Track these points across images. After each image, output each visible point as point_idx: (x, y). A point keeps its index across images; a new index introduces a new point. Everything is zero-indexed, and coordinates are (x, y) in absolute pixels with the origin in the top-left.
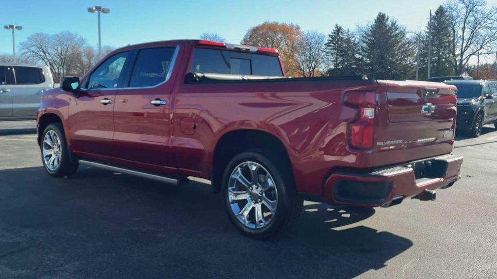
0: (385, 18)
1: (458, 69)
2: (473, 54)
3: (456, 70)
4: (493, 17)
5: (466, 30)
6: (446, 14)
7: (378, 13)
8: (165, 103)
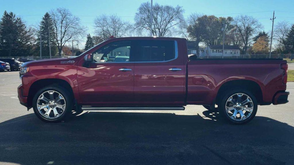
0: (13, 15)
1: (60, 48)
2: (67, 41)
3: (59, 48)
4: (75, 23)
5: (62, 28)
6: (50, 17)
7: (5, 11)
8: (181, 69)
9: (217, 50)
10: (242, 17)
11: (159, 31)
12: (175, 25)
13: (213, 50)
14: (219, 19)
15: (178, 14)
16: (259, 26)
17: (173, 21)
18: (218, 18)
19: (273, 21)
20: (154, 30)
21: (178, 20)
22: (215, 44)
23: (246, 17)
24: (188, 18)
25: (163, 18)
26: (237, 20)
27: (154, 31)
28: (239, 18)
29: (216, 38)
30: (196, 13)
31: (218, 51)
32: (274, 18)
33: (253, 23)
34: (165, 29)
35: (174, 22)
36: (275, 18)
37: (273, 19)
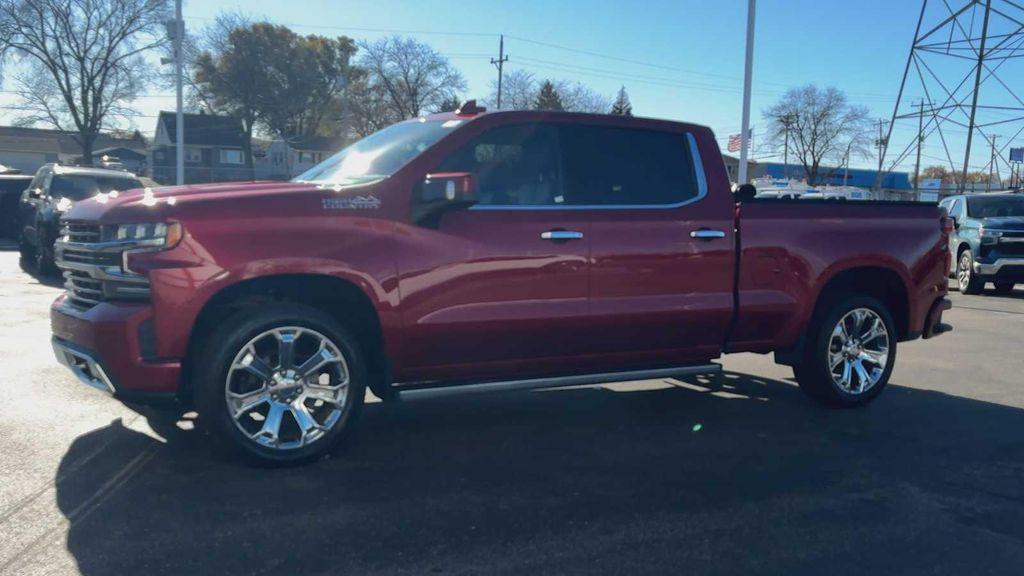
8: (722, 234)
9: (313, 155)
10: (396, 42)
11: (83, 69)
12: (149, 47)
13: (301, 154)
14: (307, 40)
15: (160, 8)
16: (453, 80)
17: (137, 34)
18: (304, 36)
19: (500, 70)
20: (58, 61)
21: (161, 33)
22: (298, 130)
23: (411, 45)
24: (208, 28)
25: (95, 13)
26: (381, 52)
27: (61, 64)
28: (387, 46)
29: (302, 111)
30: (237, 13)
31: (317, 156)
32: (504, 58)
33: (432, 67)
34: (106, 59)
35: (141, 39)
36: (507, 60)
37: (501, 61)
